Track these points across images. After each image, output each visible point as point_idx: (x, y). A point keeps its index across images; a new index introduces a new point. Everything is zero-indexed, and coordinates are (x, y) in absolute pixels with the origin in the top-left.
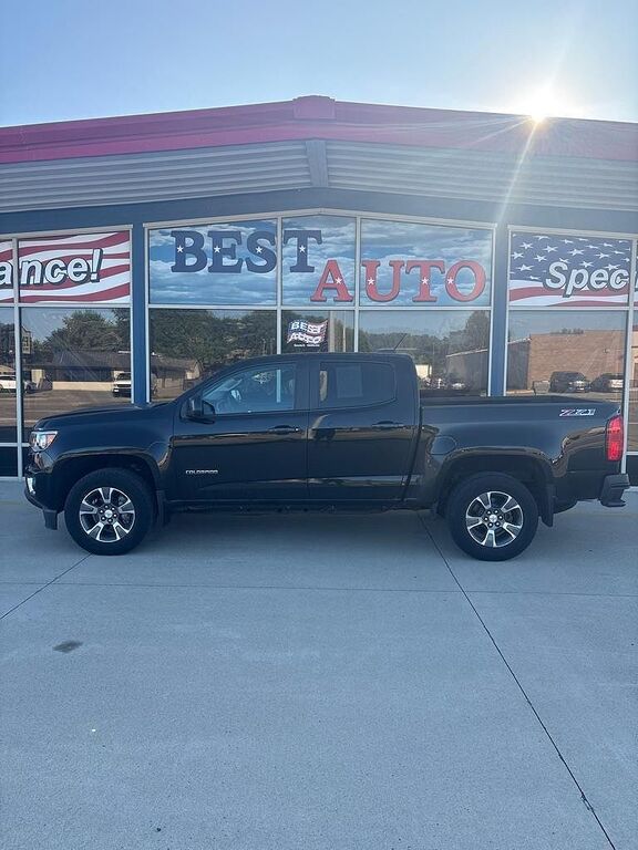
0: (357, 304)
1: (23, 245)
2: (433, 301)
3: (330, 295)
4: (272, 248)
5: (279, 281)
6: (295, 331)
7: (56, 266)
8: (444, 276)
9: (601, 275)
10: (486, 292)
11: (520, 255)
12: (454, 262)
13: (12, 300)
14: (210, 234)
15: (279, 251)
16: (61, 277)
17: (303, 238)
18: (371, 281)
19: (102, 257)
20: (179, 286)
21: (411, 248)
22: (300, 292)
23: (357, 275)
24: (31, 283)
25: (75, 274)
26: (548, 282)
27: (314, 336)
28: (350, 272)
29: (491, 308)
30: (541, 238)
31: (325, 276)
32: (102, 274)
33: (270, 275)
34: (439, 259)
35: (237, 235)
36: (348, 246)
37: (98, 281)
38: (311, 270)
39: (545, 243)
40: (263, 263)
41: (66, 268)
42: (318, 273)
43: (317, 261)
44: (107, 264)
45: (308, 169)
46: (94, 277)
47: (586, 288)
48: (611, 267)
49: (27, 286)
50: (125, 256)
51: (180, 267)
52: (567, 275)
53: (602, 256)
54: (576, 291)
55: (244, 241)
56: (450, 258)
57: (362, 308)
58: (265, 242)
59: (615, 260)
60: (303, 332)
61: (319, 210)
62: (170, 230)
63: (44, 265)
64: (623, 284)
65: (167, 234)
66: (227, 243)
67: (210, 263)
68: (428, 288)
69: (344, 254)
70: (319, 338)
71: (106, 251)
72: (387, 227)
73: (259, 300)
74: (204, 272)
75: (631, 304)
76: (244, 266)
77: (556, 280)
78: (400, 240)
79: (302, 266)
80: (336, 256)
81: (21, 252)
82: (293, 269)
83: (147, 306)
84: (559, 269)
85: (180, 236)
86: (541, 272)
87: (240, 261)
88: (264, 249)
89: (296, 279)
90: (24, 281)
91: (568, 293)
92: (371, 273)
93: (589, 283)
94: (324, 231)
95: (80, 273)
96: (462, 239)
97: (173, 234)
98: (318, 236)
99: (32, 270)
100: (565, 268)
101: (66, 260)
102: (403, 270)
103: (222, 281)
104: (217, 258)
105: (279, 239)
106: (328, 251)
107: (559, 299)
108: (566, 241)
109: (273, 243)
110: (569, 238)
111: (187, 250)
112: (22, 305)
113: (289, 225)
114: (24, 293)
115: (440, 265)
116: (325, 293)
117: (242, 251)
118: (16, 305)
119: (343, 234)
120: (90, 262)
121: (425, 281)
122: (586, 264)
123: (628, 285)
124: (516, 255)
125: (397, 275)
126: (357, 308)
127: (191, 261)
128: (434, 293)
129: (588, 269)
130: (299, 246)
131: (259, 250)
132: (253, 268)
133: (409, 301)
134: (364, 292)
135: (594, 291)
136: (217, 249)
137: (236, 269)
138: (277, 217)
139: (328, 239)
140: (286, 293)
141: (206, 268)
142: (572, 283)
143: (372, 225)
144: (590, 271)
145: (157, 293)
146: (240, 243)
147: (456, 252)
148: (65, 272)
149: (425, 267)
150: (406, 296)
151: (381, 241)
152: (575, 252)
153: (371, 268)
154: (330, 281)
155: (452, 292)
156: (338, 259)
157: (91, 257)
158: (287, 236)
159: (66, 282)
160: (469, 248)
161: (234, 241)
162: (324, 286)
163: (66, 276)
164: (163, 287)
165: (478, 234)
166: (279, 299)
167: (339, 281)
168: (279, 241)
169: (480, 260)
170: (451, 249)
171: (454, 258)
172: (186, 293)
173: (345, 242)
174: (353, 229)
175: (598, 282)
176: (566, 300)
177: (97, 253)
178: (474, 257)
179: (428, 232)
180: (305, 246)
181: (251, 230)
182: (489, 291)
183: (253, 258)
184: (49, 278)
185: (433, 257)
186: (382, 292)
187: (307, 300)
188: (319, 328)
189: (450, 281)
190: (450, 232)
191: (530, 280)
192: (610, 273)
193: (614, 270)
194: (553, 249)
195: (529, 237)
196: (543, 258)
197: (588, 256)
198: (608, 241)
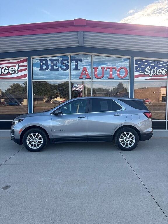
0: (92, 79)
2: (113, 78)
3: (84, 77)
4: (67, 63)
5: (70, 73)
6: (75, 87)
7: (5, 69)
8: (116, 71)
9: (160, 71)
10: (128, 76)
11: (137, 65)
12: (119, 67)
14: (50, 59)
15: (70, 64)
16: (7, 72)
17: (76, 60)
18: (96, 73)
19: (19, 66)
20: (41, 74)
21: (107, 64)
22: (76, 76)
23: (92, 71)
25: (11, 71)
26: (145, 73)
27: (80, 88)
28: (90, 70)
29: (130, 80)
30: (143, 60)
31: (83, 72)
32: (19, 71)
33: (67, 71)
34: (115, 66)
35: (58, 60)
37: (18, 73)
38: (79, 70)
39: (144, 62)
40: (65, 68)
41: (8, 69)
42: (81, 71)
43: (81, 67)
44: (20, 68)
47: (156, 75)
50: (26, 66)
51: (41, 69)
52: (150, 71)
53: (160, 65)
54: (153, 75)
55: (60, 62)
56: (118, 66)
57: (93, 81)
58: (66, 62)
59: (163, 66)
60: (77, 87)
61: (81, 53)
62: (38, 59)
63: (2, 69)
64: (166, 73)
65: (37, 60)
66: (55, 62)
67: (50, 68)
70: (81, 89)
71: (20, 64)
72: (100, 58)
73: (65, 78)
74: (48, 70)
76: (60, 69)
77: (147, 72)
78: (103, 61)
79: (76, 69)
80: (87, 65)
82: (74, 70)
83: (32, 80)
84: (148, 69)
85: (41, 60)
86: (143, 70)
87: (59, 67)
88: (65, 64)
89: (75, 72)
91: (151, 76)
92: (96, 71)
93: (156, 73)
94: (82, 59)
95: (12, 71)
96: (121, 61)
97: (39, 60)
98: (81, 60)
100: (150, 69)
101: (8, 67)
102: (105, 70)
103: (53, 73)
104: (52, 66)
105: (70, 61)
106: (84, 64)
107: (148, 78)
108: (150, 62)
109: (68, 62)
110: (151, 60)
111: (43, 64)
113: (72, 57)
115: (115, 68)
116: (83, 76)
119: (88, 60)
120: (15, 68)
121: (111, 73)
122: (155, 68)
124: (136, 65)
125: (103, 71)
127: (45, 67)
128: (113, 76)
129: (156, 69)
130: (75, 63)
131: (64, 64)
132: (62, 69)
133: (107, 78)
134: (94, 76)
135: (157, 75)
136: (52, 64)
137: (58, 70)
138: (69, 55)
139: (84, 61)
140: (72, 76)
142: (152, 73)
143: (96, 57)
144: (157, 70)
145: (35, 76)
146: (59, 62)
148: (8, 70)
149: (111, 69)
151: (98, 62)
152: (153, 64)
153: (96, 69)
154: (84, 73)
155: (118, 76)
156: (86, 67)
157: (16, 66)
158: (72, 60)
159: (8, 74)
160: (123, 64)
161: (57, 62)
162: (82, 74)
163: (8, 72)
164: (37, 75)
165: (126, 60)
166: (70, 78)
167: (87, 73)
168: (70, 62)
169: (126, 67)
170: (118, 64)
171: (119, 66)
172: (43, 76)
173: (88, 62)
174: (91, 58)
175: (159, 73)
176: (150, 78)
177: (17, 65)
178: (125, 66)
179: (112, 59)
180: (77, 63)
181: (62, 58)
182: (129, 76)
183: (62, 66)
184: (3, 72)
185: (113, 66)
186: (99, 76)
187: (78, 78)
188: (81, 86)
189: (118, 73)
190: (117, 59)
191: (140, 72)
192: (162, 70)
193: (163, 69)
194: (146, 64)
195: (140, 60)
196: (144, 66)
197: (156, 66)
198: (162, 61)
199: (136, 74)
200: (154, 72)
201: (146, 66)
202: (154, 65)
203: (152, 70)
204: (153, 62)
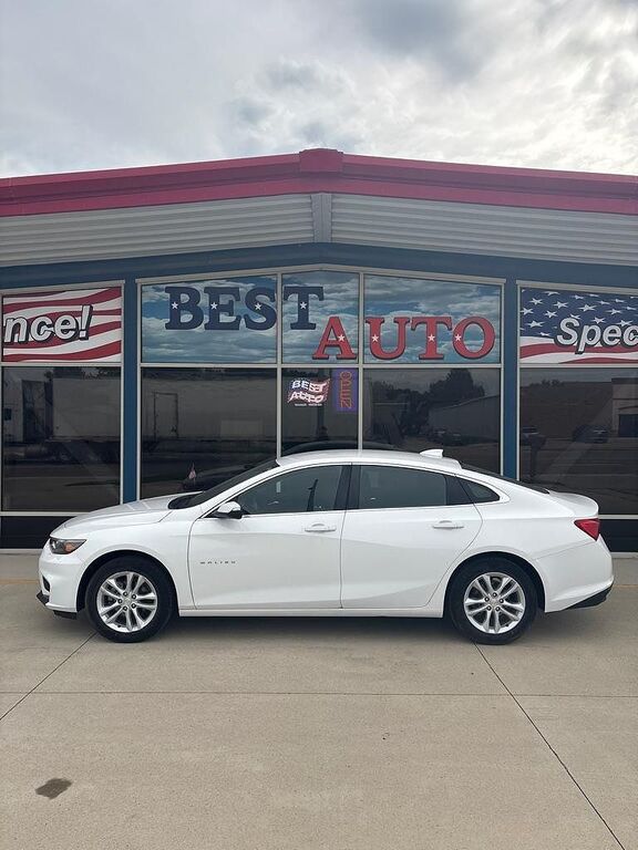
0: (361, 361)
1: (8, 301)
2: (440, 358)
3: (333, 353)
4: (271, 304)
5: (279, 338)
6: (298, 390)
7: (42, 324)
8: (451, 333)
9: (613, 331)
10: (495, 349)
11: (529, 311)
12: (461, 319)
14: (207, 290)
15: (279, 307)
16: (48, 334)
17: (304, 294)
18: (375, 338)
19: (92, 313)
20: (173, 343)
21: (417, 304)
22: (301, 350)
23: (361, 332)
24: (16, 341)
25: (63, 331)
26: (560, 338)
27: (316, 395)
28: (353, 328)
29: (501, 366)
30: (551, 293)
31: (327, 334)
32: (92, 331)
33: (270, 333)
34: (446, 315)
35: (234, 292)
36: (351, 303)
37: (86, 338)
38: (313, 326)
39: (555, 298)
40: (262, 320)
41: (53, 325)
42: (321, 330)
43: (319, 318)
44: (96, 321)
45: (312, 223)
46: (83, 334)
47: (599, 345)
48: (623, 323)
49: (11, 344)
50: (116, 312)
51: (174, 324)
52: (579, 331)
53: (614, 312)
54: (588, 348)
55: (243, 297)
56: (457, 315)
57: (365, 366)
58: (264, 298)
60: (305, 391)
61: (320, 265)
62: (165, 286)
63: (30, 322)
65: (159, 290)
66: (224, 300)
67: (206, 319)
68: (435, 345)
69: (347, 311)
70: (322, 397)
71: (96, 307)
72: (390, 283)
73: (259, 358)
74: (200, 329)
76: (243, 323)
77: (568, 337)
78: (401, 296)
79: (303, 323)
80: (341, 311)
81: (6, 309)
82: (294, 326)
83: (140, 364)
84: (570, 325)
85: (175, 293)
86: (552, 328)
87: (238, 319)
88: (263, 305)
89: (298, 336)
90: (7, 339)
92: (375, 330)
93: (601, 340)
94: (326, 287)
95: (67, 331)
96: (469, 295)
97: (167, 290)
98: (319, 292)
99: (16, 328)
100: (577, 324)
101: (54, 317)
102: (408, 327)
103: (219, 338)
104: (214, 315)
105: (279, 296)
106: (330, 308)
107: (571, 356)
108: (577, 297)
109: (273, 300)
110: (579, 294)
111: (182, 307)
112: (5, 364)
113: (288, 281)
114: (8, 352)
115: (446, 322)
116: (328, 350)
117: (240, 307)
119: (344, 291)
120: (79, 319)
121: (432, 338)
122: (598, 321)
124: (526, 311)
125: (402, 332)
126: (361, 367)
127: (186, 318)
128: (440, 350)
129: (599, 325)
130: (300, 302)
131: (258, 307)
132: (251, 325)
133: (415, 358)
134: (368, 350)
135: (606, 348)
136: (214, 306)
137: (234, 326)
138: (277, 273)
139: (329, 296)
140: (287, 351)
141: (203, 325)
143: (376, 281)
145: (148, 351)
146: (238, 299)
147: (464, 308)
148: (52, 329)
149: (431, 324)
150: (412, 354)
151: (386, 297)
152: (586, 308)
153: (376, 325)
154: (332, 338)
155: (459, 349)
156: (340, 315)
157: (80, 314)
158: (287, 293)
159: (53, 340)
160: (477, 305)
161: (232, 297)
162: (326, 343)
163: (53, 333)
164: (156, 344)
165: (487, 290)
166: (279, 360)
167: (341, 338)
168: (279, 298)
169: (489, 317)
170: (458, 306)
171: (461, 314)
172: (181, 351)
173: (348, 299)
174: (356, 285)
177: (87, 308)
178: (484, 313)
179: (433, 287)
180: (307, 302)
181: (250, 286)
182: (498, 348)
183: (251, 313)
184: (34, 336)
185: (440, 313)
186: (385, 350)
187: (309, 359)
188: (321, 387)
189: (458, 338)
190: (455, 288)
191: (541, 336)
192: (623, 329)
193: (627, 326)
194: (563, 305)
195: (538, 293)
196: (553, 314)
197: (599, 312)
198: (620, 297)
199: (525, 341)
200: (591, 335)
201: (563, 314)
202: (591, 308)
203: (586, 329)
204: (588, 300)
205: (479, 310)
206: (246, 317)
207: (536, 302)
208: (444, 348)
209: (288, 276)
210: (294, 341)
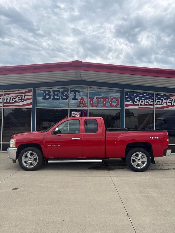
0: (88, 107)
1: (5, 93)
2: (107, 107)
3: (82, 105)
4: (67, 94)
5: (69, 102)
6: (74, 114)
7: (13, 98)
8: (109, 101)
9: (147, 101)
10: (119, 105)
12: (111, 98)
13: (2, 106)
14: (52, 91)
15: (69, 95)
16: (14, 101)
17: (75, 92)
18: (92, 102)
19: (25, 96)
20: (44, 103)
21: (101, 94)
23: (88, 101)
26: (134, 102)
27: (78, 115)
28: (86, 100)
29: (121, 109)
31: (80, 101)
32: (25, 100)
33: (67, 101)
34: (108, 97)
35: (59, 91)
36: (86, 94)
38: (77, 99)
39: (133, 93)
40: (65, 98)
41: (16, 98)
42: (79, 100)
43: (79, 97)
44: (26, 97)
45: (76, 76)
46: (23, 101)
49: (6, 103)
50: (31, 95)
51: (44, 98)
52: (139, 101)
53: (147, 96)
54: (141, 105)
55: (61, 92)
56: (110, 97)
58: (66, 93)
59: (150, 97)
60: (75, 114)
61: (79, 85)
62: (42, 90)
63: (10, 98)
64: (152, 103)
66: (56, 93)
67: (52, 97)
68: (105, 104)
70: (79, 116)
71: (26, 94)
72: (95, 90)
73: (64, 106)
74: (51, 100)
75: (154, 108)
76: (61, 98)
77: (136, 102)
78: (98, 93)
79: (75, 98)
80: (84, 96)
81: (5, 95)
82: (72, 99)
83: (36, 108)
84: (137, 100)
85: (45, 91)
86: (133, 100)
87: (60, 97)
88: (66, 94)
89: (73, 102)
90: (5, 102)
91: (139, 105)
92: (92, 100)
93: (144, 103)
94: (80, 90)
95: (19, 100)
96: (113, 92)
97: (43, 90)
99: (7, 99)
100: (138, 99)
101: (16, 96)
102: (99, 100)
103: (55, 102)
104: (54, 96)
105: (69, 92)
106: (81, 95)
107: (137, 107)
109: (68, 93)
110: (139, 92)
111: (46, 94)
112: (4, 107)
114: (5, 105)
115: (108, 99)
116: (80, 105)
118: (3, 107)
119: (84, 91)
121: (105, 102)
122: (143, 99)
123: (153, 103)
124: (126, 96)
125: (98, 101)
126: (88, 109)
127: (47, 97)
130: (74, 94)
131: (64, 94)
132: (63, 99)
133: (101, 107)
134: (90, 105)
135: (145, 105)
136: (54, 94)
137: (59, 99)
138: (69, 87)
139: (81, 92)
140: (71, 105)
142: (140, 103)
143: (92, 89)
144: (144, 100)
145: (38, 105)
146: (60, 93)
149: (105, 99)
151: (94, 93)
152: (141, 96)
154: (82, 102)
155: (111, 105)
156: (83, 97)
157: (22, 96)
158: (71, 91)
159: (16, 102)
160: (115, 95)
161: (58, 92)
162: (80, 103)
163: (16, 100)
164: (40, 103)
165: (118, 91)
166: (69, 106)
167: (84, 102)
169: (118, 97)
171: (111, 97)
174: (87, 90)
175: (146, 103)
176: (139, 107)
178: (116, 97)
179: (105, 91)
180: (76, 94)
181: (62, 90)
182: (120, 105)
183: (63, 96)
184: (11, 101)
185: (106, 96)
186: (94, 105)
187: (76, 107)
188: (79, 113)
189: (111, 102)
190: (110, 91)
191: (130, 102)
192: (149, 101)
193: (150, 100)
194: (135, 95)
195: (129, 92)
196: (133, 97)
197: (144, 96)
198: (148, 93)
199: (126, 103)
200: (142, 102)
201: (135, 97)
203: (141, 100)
204: (141, 94)
205: (116, 96)
206: (61, 97)
207: (129, 94)
208: (108, 105)
209: (71, 88)
210: (73, 103)
